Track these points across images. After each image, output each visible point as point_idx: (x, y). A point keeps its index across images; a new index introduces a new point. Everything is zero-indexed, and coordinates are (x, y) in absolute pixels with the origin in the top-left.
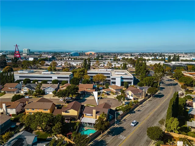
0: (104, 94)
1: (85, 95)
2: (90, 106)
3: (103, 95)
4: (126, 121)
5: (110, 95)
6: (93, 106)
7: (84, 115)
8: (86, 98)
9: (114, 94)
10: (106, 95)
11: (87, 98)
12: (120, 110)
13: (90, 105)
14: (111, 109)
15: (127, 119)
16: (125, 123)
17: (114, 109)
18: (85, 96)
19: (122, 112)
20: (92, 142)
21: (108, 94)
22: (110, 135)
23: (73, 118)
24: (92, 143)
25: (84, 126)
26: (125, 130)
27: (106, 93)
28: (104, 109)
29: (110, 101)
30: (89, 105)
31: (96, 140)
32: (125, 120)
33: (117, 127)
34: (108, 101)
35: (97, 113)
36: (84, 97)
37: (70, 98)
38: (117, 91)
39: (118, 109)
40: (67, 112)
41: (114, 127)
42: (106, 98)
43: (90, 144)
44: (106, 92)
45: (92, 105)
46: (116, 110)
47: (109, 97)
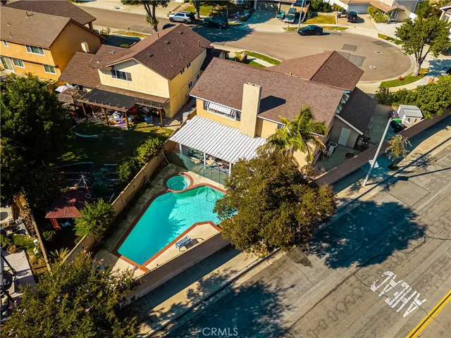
0: (335, 14)
1: (252, 12)
2: (258, 61)
3: (331, 20)
4: (430, 168)
5: (362, 21)
6: (270, 61)
7: (199, 103)
8: (251, 26)
9: (380, 20)
10: (342, 22)
11: (257, 27)
12: (403, 98)
13: (259, 56)
14: (356, 92)
15: (435, 159)
16: (424, 181)
17: (370, 87)
18: (249, 16)
19: (419, 113)
20: (194, 286)
21: (353, 18)
22: (319, 253)
23: (141, 110)
24: (190, 294)
25: (181, 166)
26: (420, 232)
27: (344, 12)
28: (314, 85)
29: (355, 48)
30: (253, 54)
31: (221, 279)
32: (423, 162)
33: (371, 204)
34: (346, 47)
35: (267, 104)
36: (245, 20)
37: (186, 17)
38: (402, 7)
39: (394, 90)
40: (123, 76)
41: (354, 196)
42: (341, 33)
43: (174, 307)
44: (346, 7)
45: (265, 59)
46: (385, 98)
47: (354, 29)
